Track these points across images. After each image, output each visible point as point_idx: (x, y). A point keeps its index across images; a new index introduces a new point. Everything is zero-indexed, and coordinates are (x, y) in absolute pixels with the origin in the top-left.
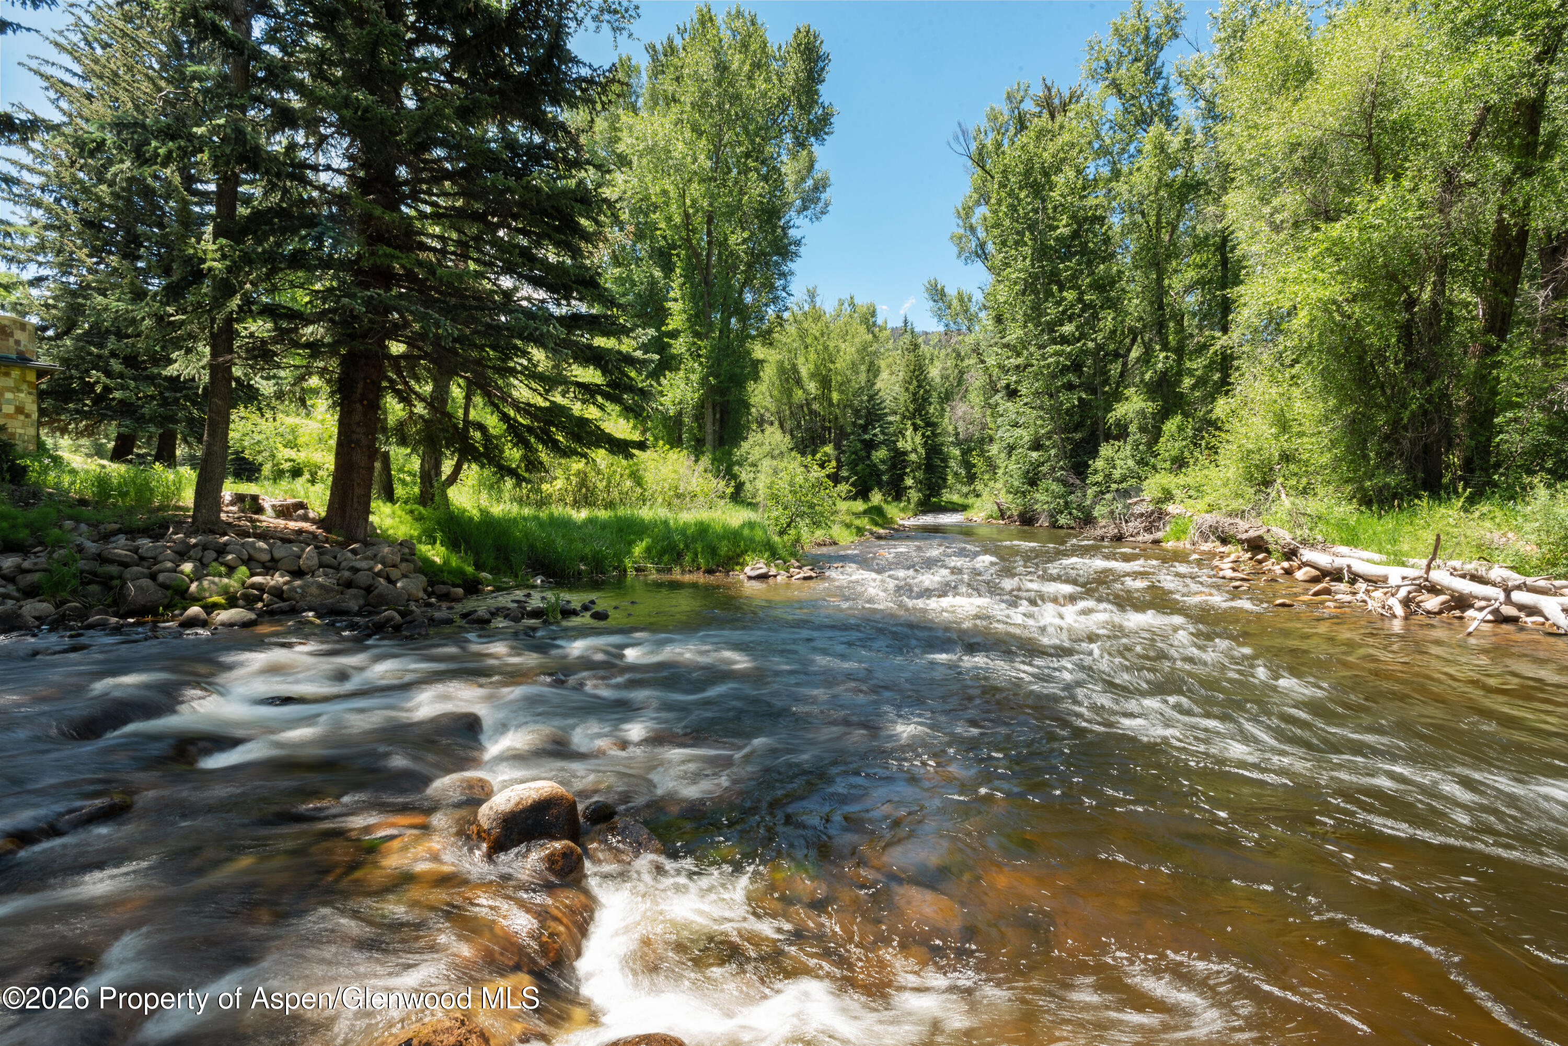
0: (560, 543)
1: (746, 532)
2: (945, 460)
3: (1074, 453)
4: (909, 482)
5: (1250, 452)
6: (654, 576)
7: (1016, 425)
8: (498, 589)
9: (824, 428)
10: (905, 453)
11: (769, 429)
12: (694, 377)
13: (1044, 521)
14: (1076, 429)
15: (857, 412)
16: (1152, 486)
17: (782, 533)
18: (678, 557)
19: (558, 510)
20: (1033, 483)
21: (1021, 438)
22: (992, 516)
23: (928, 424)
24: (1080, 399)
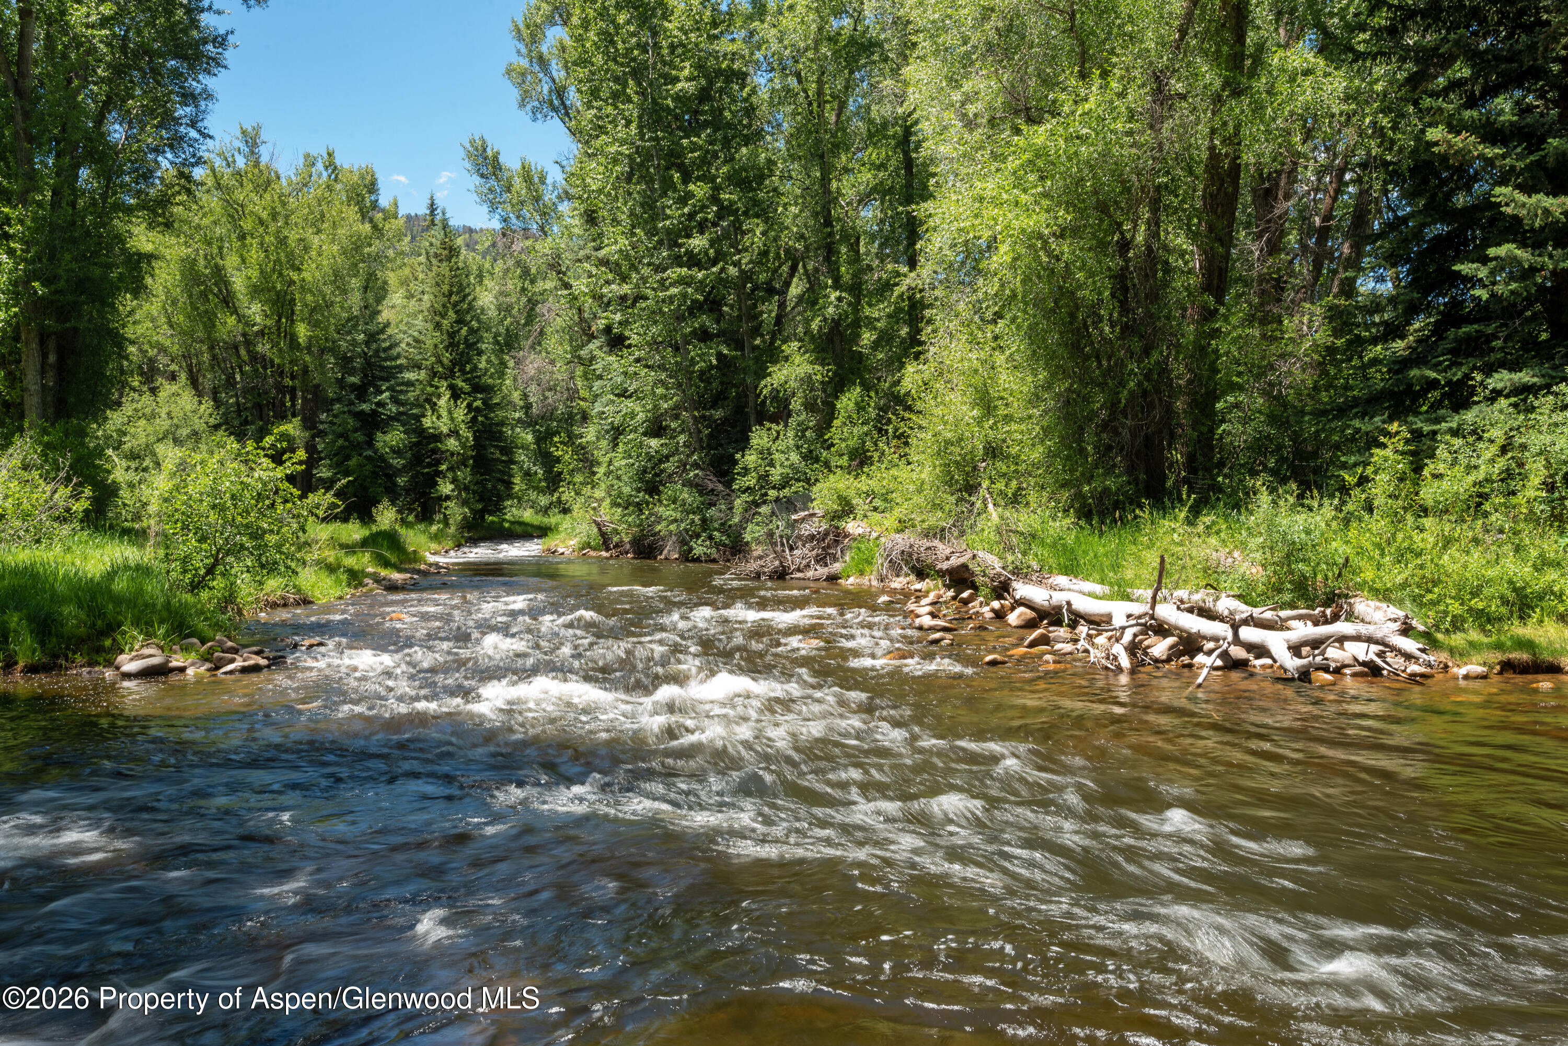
1: (119, 585)
2: (508, 450)
3: (713, 442)
4: (446, 488)
7: (623, 394)
9: (281, 389)
10: (437, 438)
11: (167, 389)
13: (671, 551)
14: (714, 403)
15: (345, 362)
16: (826, 492)
17: (195, 587)
20: (653, 489)
21: (633, 415)
22: (588, 545)
23: (477, 388)
24: (720, 355)
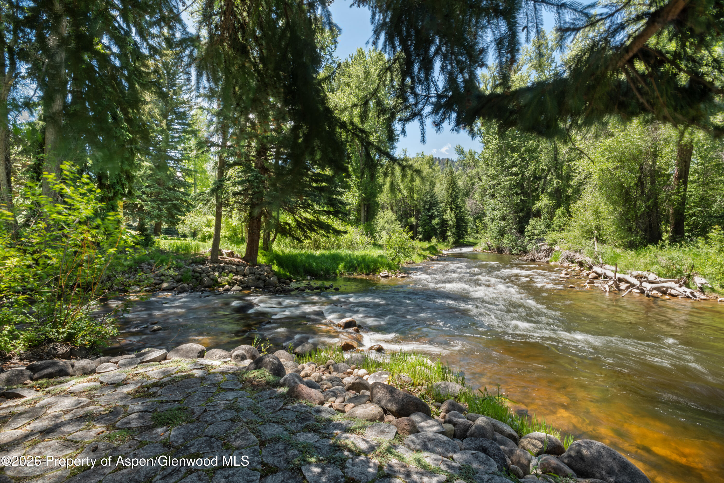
0: (314, 264)
1: (380, 259)
2: (466, 223)
3: (520, 222)
4: (449, 233)
5: (583, 226)
6: (347, 276)
7: (494, 209)
8: (297, 281)
9: (411, 210)
10: (447, 221)
11: (386, 211)
12: (357, 194)
13: (507, 252)
14: (520, 212)
15: (425, 202)
16: (549, 238)
17: (393, 260)
18: (355, 269)
19: (309, 252)
20: (502, 235)
21: (497, 215)
22: (485, 249)
23: (457, 207)
24: (521, 199)
